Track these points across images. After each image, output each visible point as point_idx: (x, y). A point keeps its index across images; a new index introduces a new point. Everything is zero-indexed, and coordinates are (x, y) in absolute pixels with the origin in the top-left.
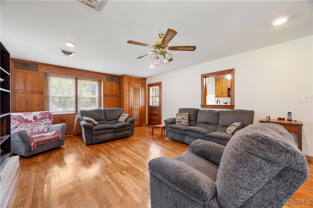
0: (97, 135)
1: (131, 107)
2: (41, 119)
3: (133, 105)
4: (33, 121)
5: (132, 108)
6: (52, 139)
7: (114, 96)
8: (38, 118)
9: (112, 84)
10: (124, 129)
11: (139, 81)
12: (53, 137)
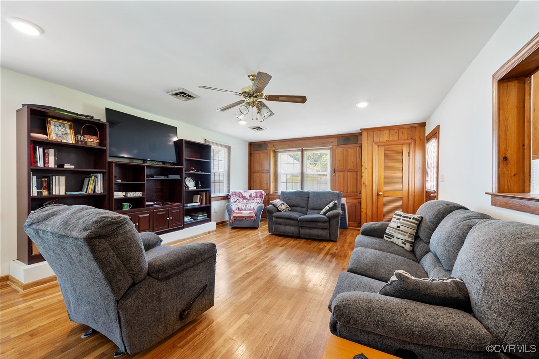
0: (277, 223)
1: (378, 191)
2: (254, 197)
3: (382, 189)
4: (249, 198)
5: (381, 193)
6: (247, 217)
7: (350, 170)
8: (253, 196)
9: (348, 151)
10: (313, 225)
11: (400, 134)
12: (248, 215)
